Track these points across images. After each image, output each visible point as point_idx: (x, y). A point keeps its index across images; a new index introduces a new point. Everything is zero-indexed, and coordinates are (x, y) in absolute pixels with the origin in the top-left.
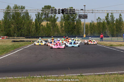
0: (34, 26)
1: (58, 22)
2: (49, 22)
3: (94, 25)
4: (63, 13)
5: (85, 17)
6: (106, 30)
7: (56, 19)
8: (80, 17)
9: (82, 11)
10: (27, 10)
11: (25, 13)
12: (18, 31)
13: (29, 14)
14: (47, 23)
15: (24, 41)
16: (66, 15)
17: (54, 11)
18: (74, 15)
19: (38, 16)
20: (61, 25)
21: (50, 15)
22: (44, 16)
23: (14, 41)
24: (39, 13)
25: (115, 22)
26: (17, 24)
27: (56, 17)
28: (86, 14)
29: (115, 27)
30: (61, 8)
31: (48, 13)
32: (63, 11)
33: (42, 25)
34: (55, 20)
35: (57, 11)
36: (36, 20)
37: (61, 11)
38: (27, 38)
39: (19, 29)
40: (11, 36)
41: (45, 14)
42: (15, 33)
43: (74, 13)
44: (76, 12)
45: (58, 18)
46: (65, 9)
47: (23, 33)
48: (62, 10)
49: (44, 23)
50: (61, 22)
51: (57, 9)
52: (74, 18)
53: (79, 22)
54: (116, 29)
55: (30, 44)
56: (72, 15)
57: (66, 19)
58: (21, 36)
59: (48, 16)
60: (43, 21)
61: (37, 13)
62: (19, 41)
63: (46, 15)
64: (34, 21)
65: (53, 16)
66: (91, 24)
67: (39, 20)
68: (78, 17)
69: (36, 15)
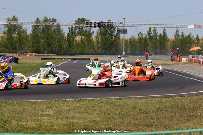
0: (67, 42)
1: (94, 37)
2: (83, 37)
3: (134, 41)
4: (99, 26)
5: (125, 31)
6: (149, 47)
7: (92, 33)
8: (119, 31)
9: (121, 25)
10: (59, 24)
11: (56, 26)
12: (48, 46)
13: (61, 28)
14: (82, 38)
15: (55, 58)
16: (103, 29)
17: (90, 25)
18: (112, 29)
19: (71, 29)
20: (98, 40)
21: (84, 29)
22: (77, 30)
23: (44, 59)
24: (72, 27)
25: (158, 38)
26: (47, 39)
27: (91, 32)
28: (126, 28)
29: (158, 43)
30: (97, 22)
31: (83, 27)
32: (100, 25)
33: (76, 41)
34: (90, 35)
35: (93, 24)
36: (68, 35)
37: (97, 25)
38: (58, 55)
39: (49, 45)
40: (40, 53)
41: (79, 28)
42: (45, 49)
43: (113, 27)
44: (115, 25)
45: (94, 32)
46: (102, 22)
47: (54, 49)
48: (99, 23)
49: (78, 38)
50: (97, 37)
51: (93, 22)
52: (111, 33)
53: (118, 37)
54: (159, 46)
55: (62, 62)
56: (110, 30)
57: (103, 34)
58: (52, 52)
59: (82, 30)
60: (76, 35)
61: (70, 27)
62: (49, 59)
63: (81, 29)
64: (66, 36)
65: (88, 30)
66: (131, 39)
67: (72, 34)
68: (116, 31)
69: (69, 28)
